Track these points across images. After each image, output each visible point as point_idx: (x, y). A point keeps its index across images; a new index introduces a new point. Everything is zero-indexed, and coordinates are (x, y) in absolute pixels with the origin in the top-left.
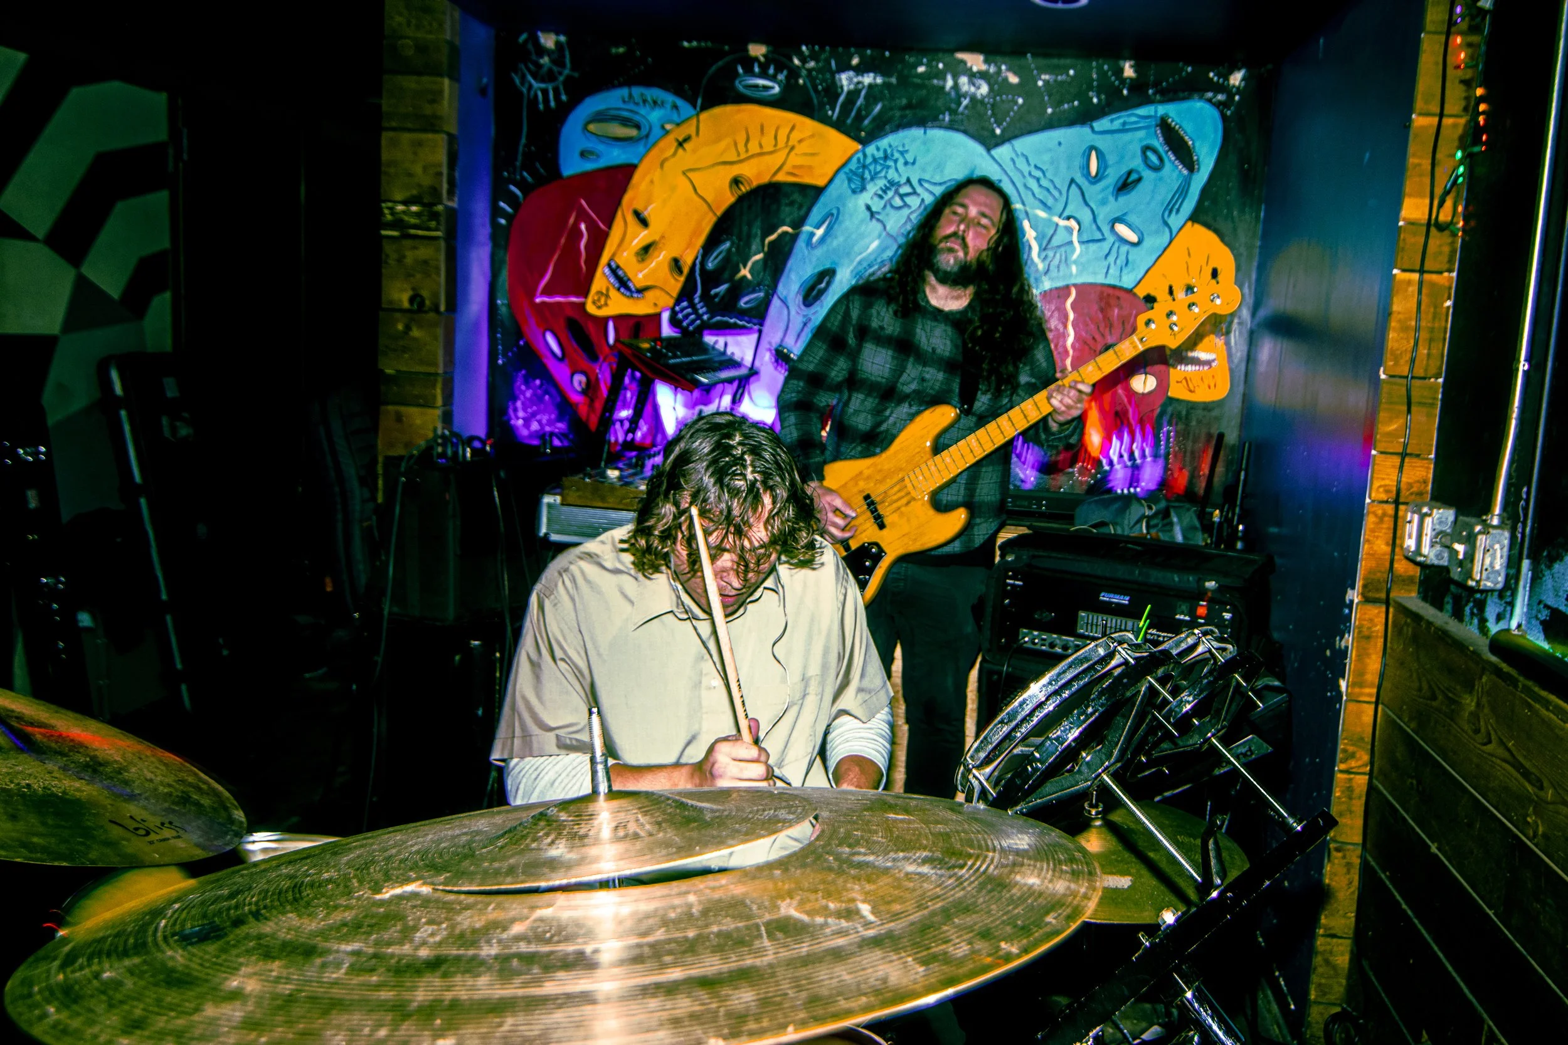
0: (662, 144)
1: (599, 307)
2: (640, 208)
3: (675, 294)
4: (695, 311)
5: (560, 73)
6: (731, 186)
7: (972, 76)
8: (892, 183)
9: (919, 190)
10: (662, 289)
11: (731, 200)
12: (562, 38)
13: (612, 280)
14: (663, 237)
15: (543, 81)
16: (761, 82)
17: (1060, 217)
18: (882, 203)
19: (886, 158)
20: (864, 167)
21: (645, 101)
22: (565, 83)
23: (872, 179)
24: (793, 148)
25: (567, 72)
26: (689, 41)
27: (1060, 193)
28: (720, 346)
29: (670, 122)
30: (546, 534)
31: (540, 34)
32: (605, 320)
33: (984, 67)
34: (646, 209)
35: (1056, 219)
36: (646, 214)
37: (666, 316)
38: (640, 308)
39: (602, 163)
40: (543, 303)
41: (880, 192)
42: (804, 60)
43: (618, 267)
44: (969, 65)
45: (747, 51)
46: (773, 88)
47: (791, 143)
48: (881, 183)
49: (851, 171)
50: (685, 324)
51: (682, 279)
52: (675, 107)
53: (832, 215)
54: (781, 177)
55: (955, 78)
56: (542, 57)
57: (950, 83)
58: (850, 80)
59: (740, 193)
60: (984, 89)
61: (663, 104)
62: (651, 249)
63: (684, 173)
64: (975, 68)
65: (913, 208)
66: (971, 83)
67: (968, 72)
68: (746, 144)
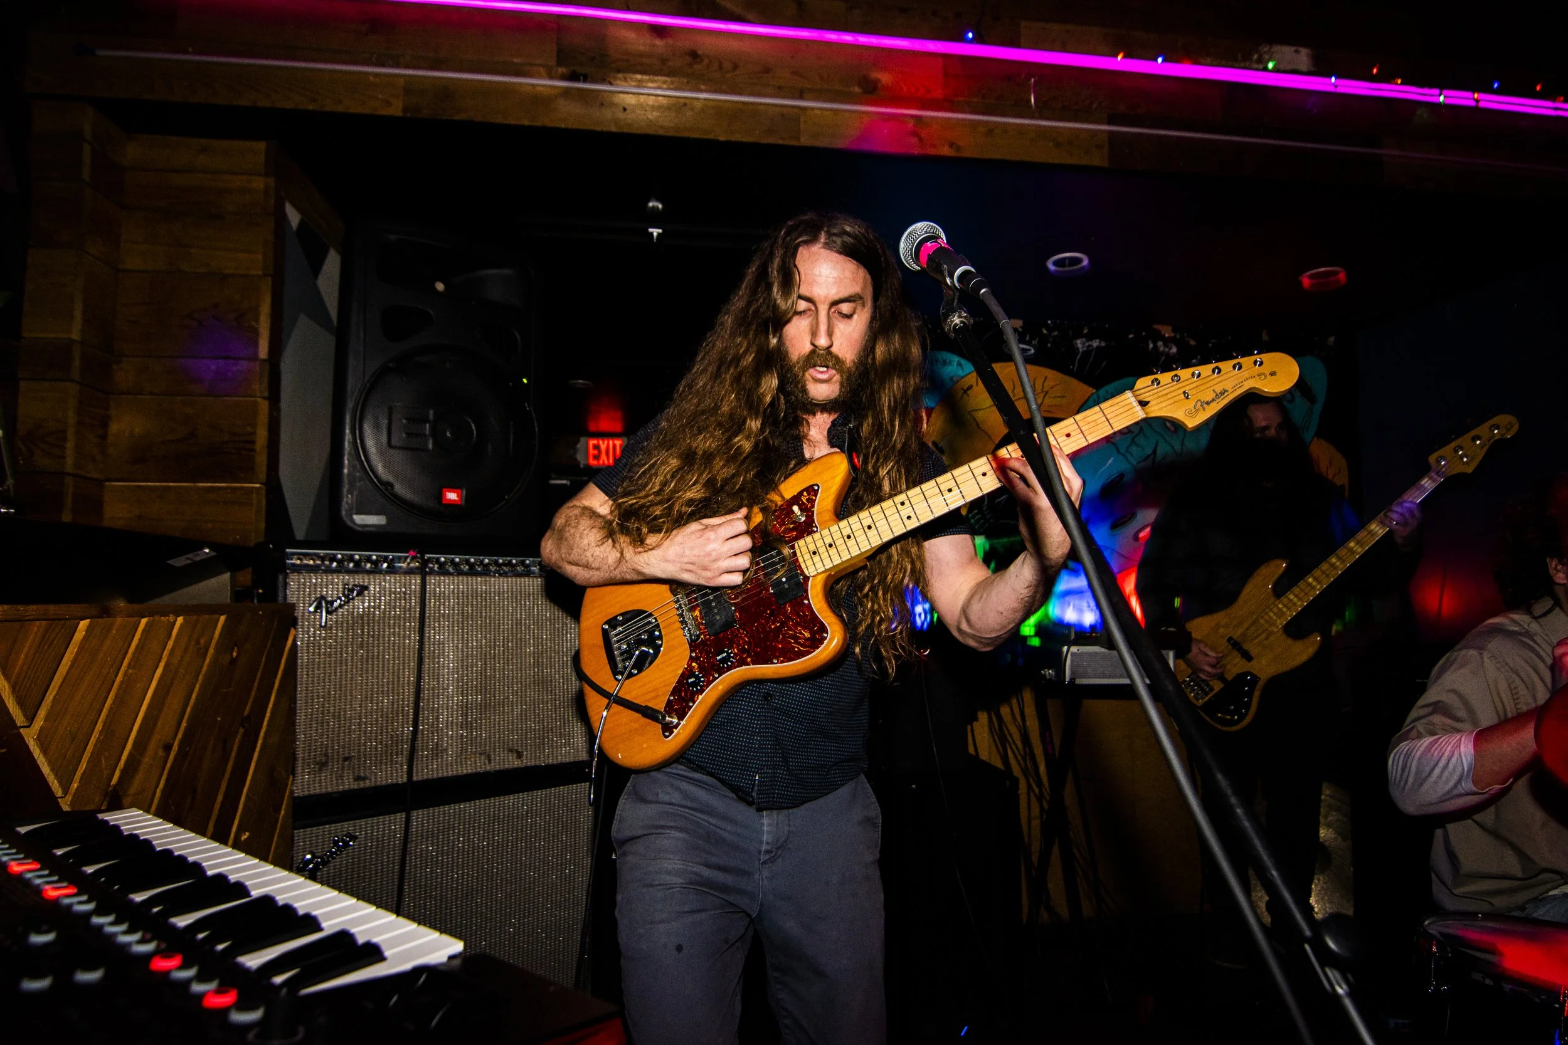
2: (935, 440)
7: (1167, 342)
21: (937, 361)
24: (1047, 393)
29: (956, 375)
33: (1173, 335)
34: (941, 440)
36: (940, 443)
42: (1050, 330)
44: (1163, 333)
46: (1030, 350)
47: (1046, 389)
52: (959, 364)
55: (1155, 344)
57: (1151, 346)
58: (1083, 344)
60: (1174, 350)
61: (952, 363)
63: (967, 413)
64: (1167, 335)
65: (1135, 434)
66: (1165, 345)
67: (1162, 338)
68: (1013, 390)
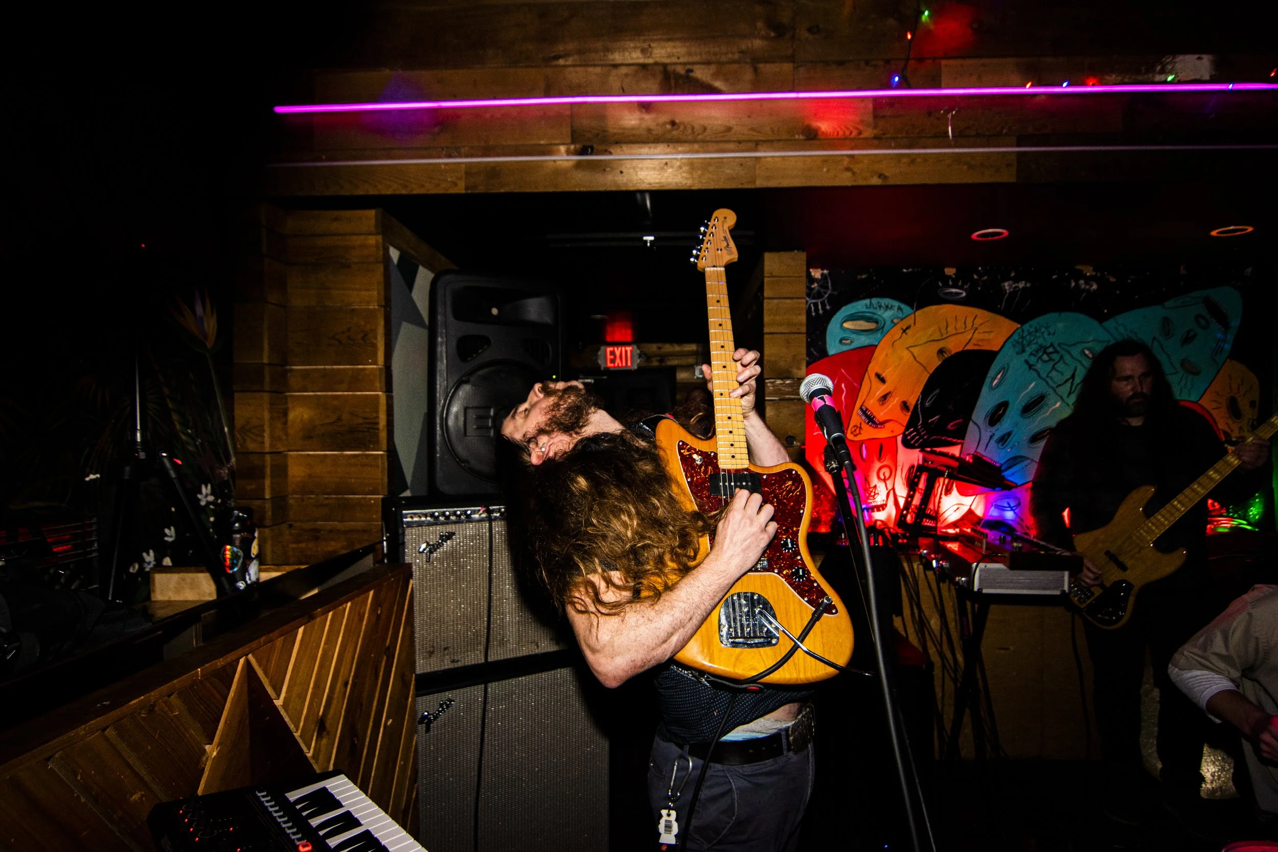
0: (892, 331)
1: (856, 436)
2: (880, 372)
3: (905, 424)
4: (919, 434)
5: (826, 293)
6: (938, 354)
7: (1088, 280)
8: (1041, 346)
9: (1058, 349)
10: (896, 421)
11: (938, 363)
12: (826, 272)
13: (863, 418)
14: (895, 389)
15: (814, 298)
16: (954, 290)
18: (1036, 358)
19: (1036, 331)
20: (1023, 338)
21: (880, 306)
22: (828, 298)
23: (1028, 345)
24: (976, 329)
25: (829, 292)
26: (907, 269)
29: (898, 318)
31: (811, 270)
32: (861, 443)
33: (1094, 273)
34: (885, 372)
36: (884, 375)
37: (899, 438)
38: (882, 434)
39: (854, 346)
42: (980, 275)
43: (867, 409)
44: (1084, 272)
45: (944, 272)
46: (962, 293)
47: (975, 326)
48: (1034, 347)
49: (1015, 341)
50: (913, 442)
51: (909, 414)
52: (900, 308)
53: (1004, 368)
54: (970, 347)
55: (1077, 282)
56: (813, 284)
57: (1073, 284)
58: (1010, 286)
59: (944, 358)
60: (1095, 287)
61: (892, 307)
62: (888, 397)
63: (907, 348)
64: (1088, 274)
65: (1056, 361)
66: (1086, 283)
67: (1084, 277)
68: (946, 328)
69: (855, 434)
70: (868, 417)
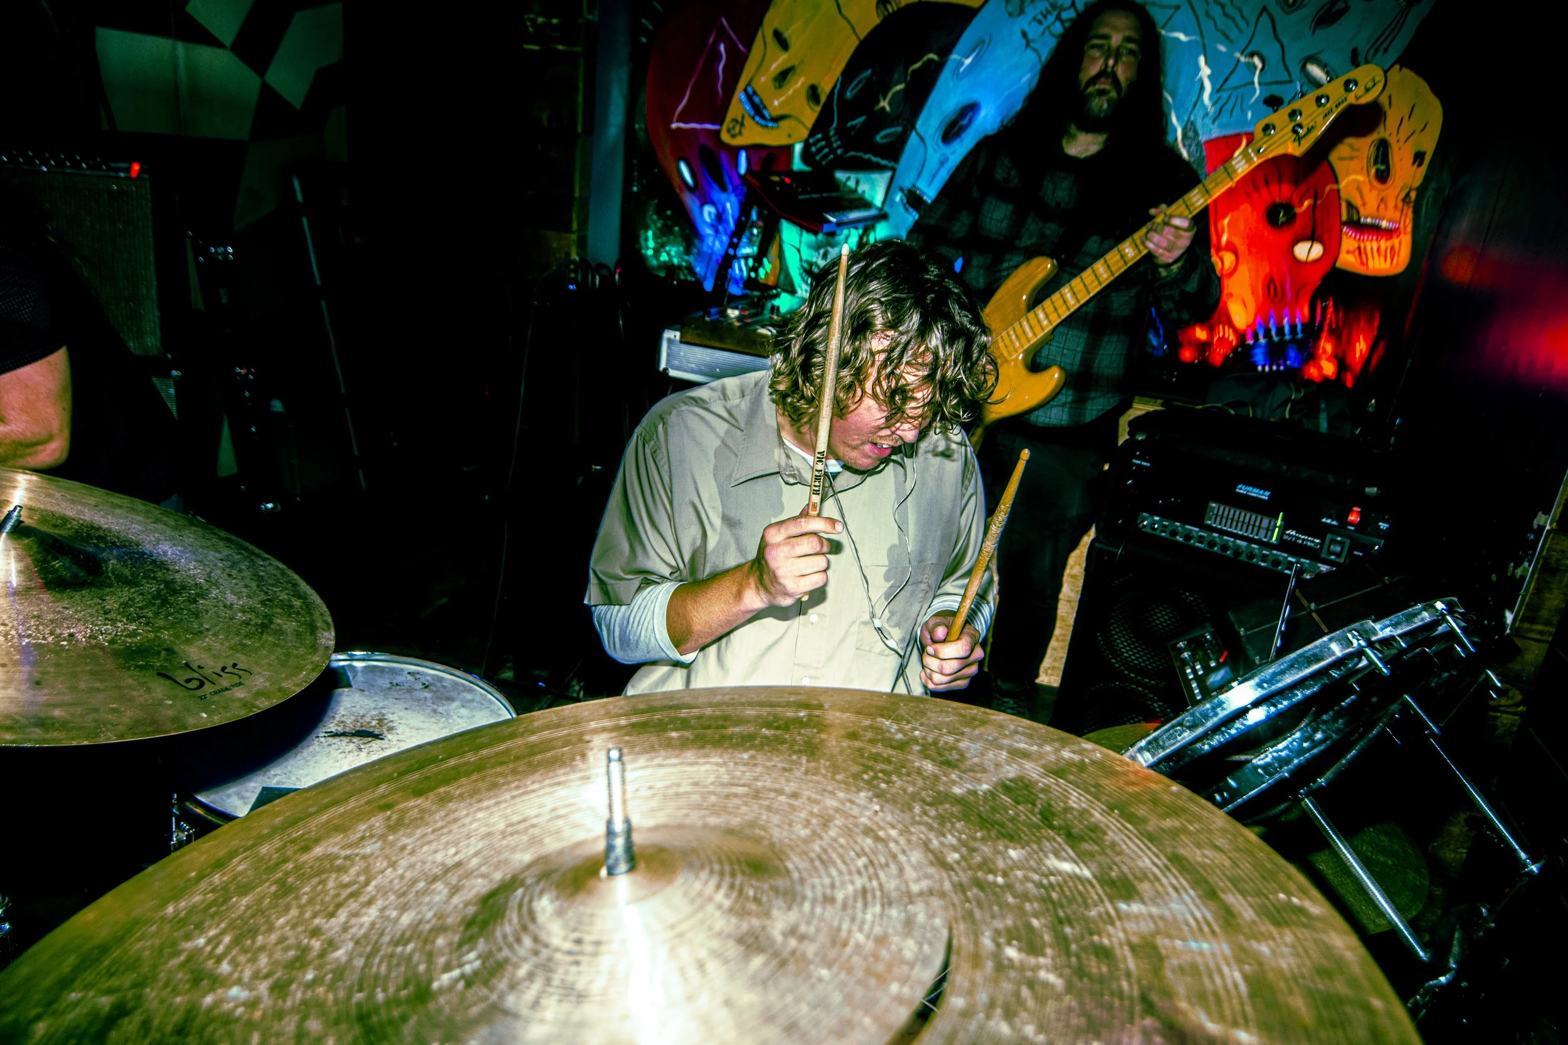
1: (733, 136)
2: (781, 29)
3: (810, 125)
4: (829, 145)
6: (877, 6)
10: (797, 119)
11: (877, 21)
13: (748, 107)
14: (802, 62)
17: (1242, 53)
18: (1041, 28)
27: (1248, 24)
28: (851, 184)
30: (665, 370)
32: (736, 150)
34: (787, 29)
35: (1237, 55)
36: (786, 35)
37: (798, 148)
38: (772, 138)
40: (679, 129)
41: (1040, 17)
43: (755, 93)
50: (818, 158)
51: (818, 109)
53: (984, 42)
59: (886, 13)
62: (789, 75)
69: (733, 132)
70: (754, 106)
